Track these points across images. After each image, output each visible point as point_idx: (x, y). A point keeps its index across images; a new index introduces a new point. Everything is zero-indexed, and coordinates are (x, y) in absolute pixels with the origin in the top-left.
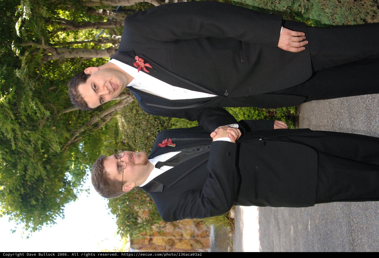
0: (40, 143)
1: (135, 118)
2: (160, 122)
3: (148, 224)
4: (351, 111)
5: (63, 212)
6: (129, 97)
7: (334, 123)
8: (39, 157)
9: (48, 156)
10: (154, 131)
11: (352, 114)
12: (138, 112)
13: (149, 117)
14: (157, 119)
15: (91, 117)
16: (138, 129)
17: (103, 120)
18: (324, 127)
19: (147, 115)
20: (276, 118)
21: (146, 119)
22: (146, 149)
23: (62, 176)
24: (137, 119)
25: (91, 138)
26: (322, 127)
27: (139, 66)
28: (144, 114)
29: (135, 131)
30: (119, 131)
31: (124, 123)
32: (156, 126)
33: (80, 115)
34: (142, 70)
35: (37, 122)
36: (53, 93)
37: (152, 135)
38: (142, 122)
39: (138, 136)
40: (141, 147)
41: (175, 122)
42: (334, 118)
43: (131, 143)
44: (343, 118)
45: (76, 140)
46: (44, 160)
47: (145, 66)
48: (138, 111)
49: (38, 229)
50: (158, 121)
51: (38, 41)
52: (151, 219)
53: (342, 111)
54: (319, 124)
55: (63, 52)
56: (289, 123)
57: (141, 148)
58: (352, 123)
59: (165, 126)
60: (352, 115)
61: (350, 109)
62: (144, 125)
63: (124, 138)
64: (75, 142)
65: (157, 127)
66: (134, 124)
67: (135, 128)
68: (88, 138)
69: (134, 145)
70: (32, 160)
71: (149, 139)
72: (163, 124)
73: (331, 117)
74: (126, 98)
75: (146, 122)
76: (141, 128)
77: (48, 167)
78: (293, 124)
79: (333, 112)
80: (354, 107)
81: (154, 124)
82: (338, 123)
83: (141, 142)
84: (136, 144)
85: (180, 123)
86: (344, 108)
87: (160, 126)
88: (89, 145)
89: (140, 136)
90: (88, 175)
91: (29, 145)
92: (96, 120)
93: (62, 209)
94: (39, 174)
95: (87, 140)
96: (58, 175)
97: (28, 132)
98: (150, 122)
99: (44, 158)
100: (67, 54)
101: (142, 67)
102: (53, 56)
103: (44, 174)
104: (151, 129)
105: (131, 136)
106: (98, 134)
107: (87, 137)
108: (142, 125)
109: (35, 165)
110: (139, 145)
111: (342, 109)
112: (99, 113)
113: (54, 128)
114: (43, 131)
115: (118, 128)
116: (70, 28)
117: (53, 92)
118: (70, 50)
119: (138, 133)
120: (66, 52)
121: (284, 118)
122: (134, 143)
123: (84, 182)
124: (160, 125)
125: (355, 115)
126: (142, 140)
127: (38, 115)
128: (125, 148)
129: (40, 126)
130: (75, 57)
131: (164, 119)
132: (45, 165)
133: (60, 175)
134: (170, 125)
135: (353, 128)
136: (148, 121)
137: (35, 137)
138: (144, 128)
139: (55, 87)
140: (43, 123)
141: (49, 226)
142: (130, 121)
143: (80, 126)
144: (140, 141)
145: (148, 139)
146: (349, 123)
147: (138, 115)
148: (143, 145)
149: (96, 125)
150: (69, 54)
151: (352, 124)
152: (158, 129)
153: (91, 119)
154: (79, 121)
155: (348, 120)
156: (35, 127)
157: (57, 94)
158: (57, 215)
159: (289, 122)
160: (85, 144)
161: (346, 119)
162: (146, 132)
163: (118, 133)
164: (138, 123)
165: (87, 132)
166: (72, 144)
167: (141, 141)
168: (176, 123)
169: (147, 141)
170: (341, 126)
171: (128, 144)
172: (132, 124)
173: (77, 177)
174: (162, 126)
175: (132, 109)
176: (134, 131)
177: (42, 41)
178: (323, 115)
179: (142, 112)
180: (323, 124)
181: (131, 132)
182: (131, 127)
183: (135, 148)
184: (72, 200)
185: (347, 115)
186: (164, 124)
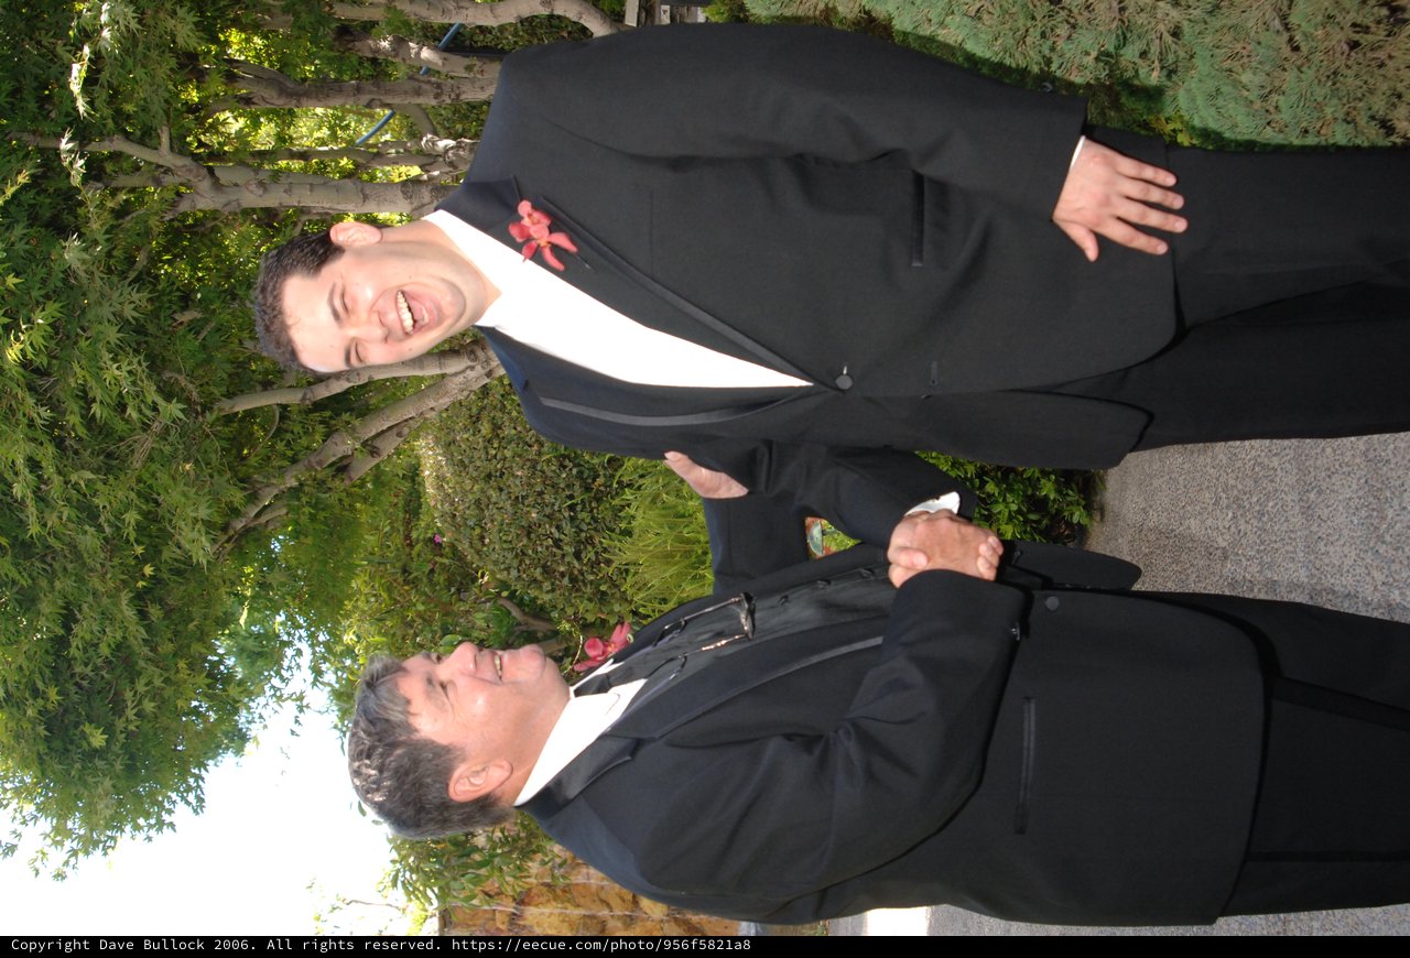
0: (133, 522)
1: (487, 453)
2: (580, 473)
3: (510, 852)
4: (1307, 464)
5: (199, 786)
6: (472, 368)
7: (1239, 506)
8: (123, 573)
9: (157, 569)
10: (553, 505)
11: (1313, 474)
12: (499, 432)
13: (539, 454)
14: (567, 462)
15: (327, 436)
16: (494, 494)
17: (371, 447)
18: (1203, 522)
19: (530, 446)
20: (1019, 478)
21: (528, 460)
22: (519, 571)
23: (203, 650)
24: (495, 456)
25: (321, 515)
26: (1192, 520)
27: (529, 238)
28: (520, 438)
29: (484, 500)
30: (422, 500)
31: (445, 469)
32: (562, 485)
33: (285, 426)
34: (537, 257)
35: (122, 439)
36: (190, 336)
37: (546, 519)
38: (511, 468)
39: (492, 521)
40: (504, 563)
41: (636, 476)
42: (1240, 487)
43: (464, 546)
44: (1276, 490)
45: (263, 519)
46: (141, 584)
47: (549, 243)
48: (500, 428)
49: (101, 846)
50: (571, 470)
51: (146, 137)
52: (523, 835)
53: (1275, 462)
54: (1183, 507)
55: (236, 185)
56: (1069, 499)
57: (502, 567)
58: (1309, 507)
59: (598, 490)
60: (1309, 479)
61: (1307, 455)
62: (518, 482)
63: (439, 525)
64: (260, 525)
65: (568, 493)
66: (483, 475)
67: (483, 491)
68: (310, 513)
69: (478, 552)
70: (95, 583)
71: (532, 536)
72: (590, 481)
73: (1232, 482)
74: (463, 371)
75: (526, 472)
76: (506, 491)
77: (155, 612)
78: (1083, 503)
79: (1239, 464)
80: (1319, 450)
81: (555, 480)
82: (1257, 508)
83: (505, 546)
84: (485, 549)
85: (654, 479)
86: (1283, 454)
87: (577, 490)
88: (309, 541)
89: (503, 520)
90: (299, 653)
91: (87, 527)
92: (345, 448)
93: (194, 775)
94: (119, 635)
95: (304, 519)
96: (189, 646)
97: (89, 475)
98: (543, 472)
99: (142, 580)
100: (252, 192)
101: (539, 245)
102: (198, 197)
103: (139, 636)
104: (543, 499)
105: (466, 519)
106: (347, 501)
107: (307, 510)
108: (510, 482)
109: (105, 601)
110: (494, 556)
111: (1275, 455)
112: (357, 423)
113: (188, 467)
114: (146, 476)
115: (421, 489)
116: (266, 96)
117: (190, 331)
118: (262, 176)
119: (495, 511)
120: (247, 184)
121: (1049, 480)
122: (479, 545)
123: (283, 679)
124: (577, 484)
125: (1324, 479)
126: (510, 538)
127: (131, 412)
128: (441, 564)
129: (136, 455)
130: (281, 204)
131: (596, 461)
132: (141, 603)
133: (197, 648)
134: (615, 485)
135: (1314, 528)
136: (534, 467)
137: (113, 499)
138: (517, 491)
139: (199, 316)
140: (148, 445)
141: (141, 836)
142: (466, 462)
143: (281, 468)
144: (500, 538)
145: (529, 534)
146: (1297, 508)
147: (500, 442)
148: (510, 555)
149: (342, 467)
150: (261, 192)
151: (1310, 512)
152: (571, 497)
153: (324, 441)
154: (280, 446)
155: (1296, 498)
156: (116, 459)
157: (204, 339)
158: (174, 796)
159: (1067, 495)
160: (296, 535)
161: (1286, 494)
162: (525, 509)
163: (420, 506)
164: (498, 474)
165: (306, 489)
166: (247, 531)
167: (505, 541)
168: (641, 481)
169: (525, 541)
170: (1265, 519)
171: (453, 547)
172: (475, 474)
173: (253, 663)
174: (588, 489)
175: (478, 419)
176: (478, 502)
177: (159, 137)
178: (1199, 475)
179: (513, 432)
180: (1198, 508)
181: (467, 505)
182: (468, 484)
183: (481, 564)
184: (227, 748)
185: (1291, 479)
186: (594, 480)
